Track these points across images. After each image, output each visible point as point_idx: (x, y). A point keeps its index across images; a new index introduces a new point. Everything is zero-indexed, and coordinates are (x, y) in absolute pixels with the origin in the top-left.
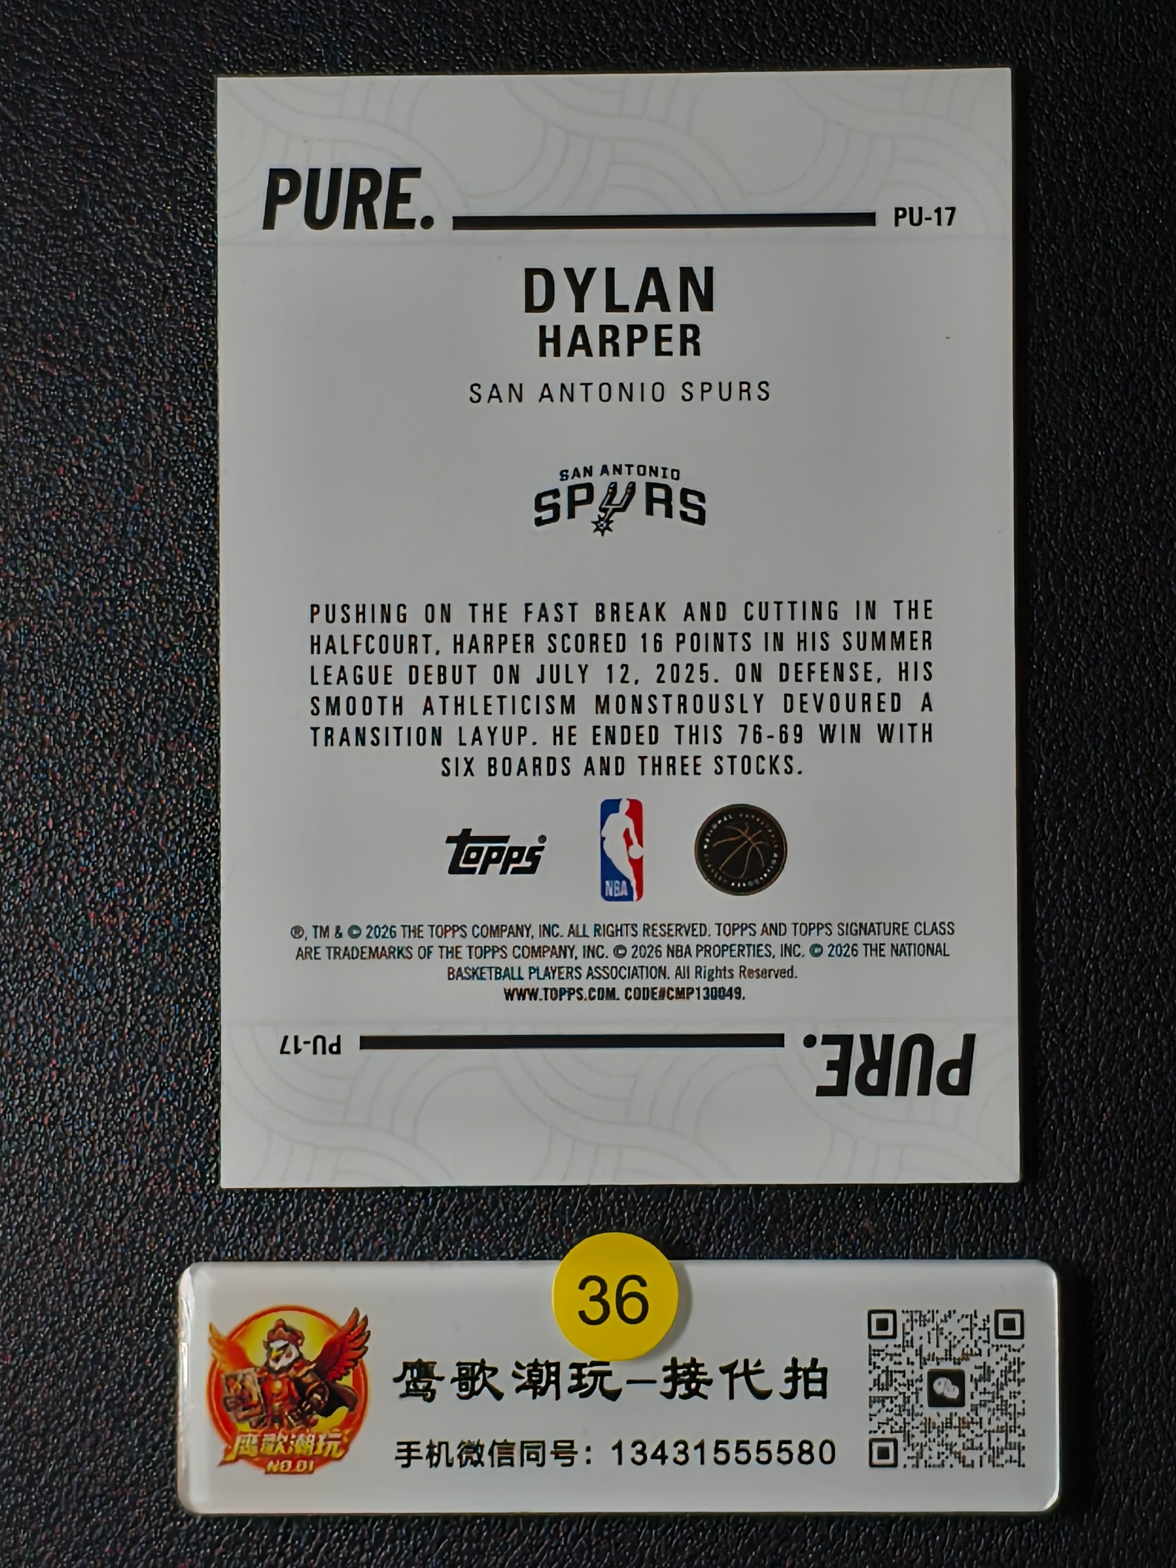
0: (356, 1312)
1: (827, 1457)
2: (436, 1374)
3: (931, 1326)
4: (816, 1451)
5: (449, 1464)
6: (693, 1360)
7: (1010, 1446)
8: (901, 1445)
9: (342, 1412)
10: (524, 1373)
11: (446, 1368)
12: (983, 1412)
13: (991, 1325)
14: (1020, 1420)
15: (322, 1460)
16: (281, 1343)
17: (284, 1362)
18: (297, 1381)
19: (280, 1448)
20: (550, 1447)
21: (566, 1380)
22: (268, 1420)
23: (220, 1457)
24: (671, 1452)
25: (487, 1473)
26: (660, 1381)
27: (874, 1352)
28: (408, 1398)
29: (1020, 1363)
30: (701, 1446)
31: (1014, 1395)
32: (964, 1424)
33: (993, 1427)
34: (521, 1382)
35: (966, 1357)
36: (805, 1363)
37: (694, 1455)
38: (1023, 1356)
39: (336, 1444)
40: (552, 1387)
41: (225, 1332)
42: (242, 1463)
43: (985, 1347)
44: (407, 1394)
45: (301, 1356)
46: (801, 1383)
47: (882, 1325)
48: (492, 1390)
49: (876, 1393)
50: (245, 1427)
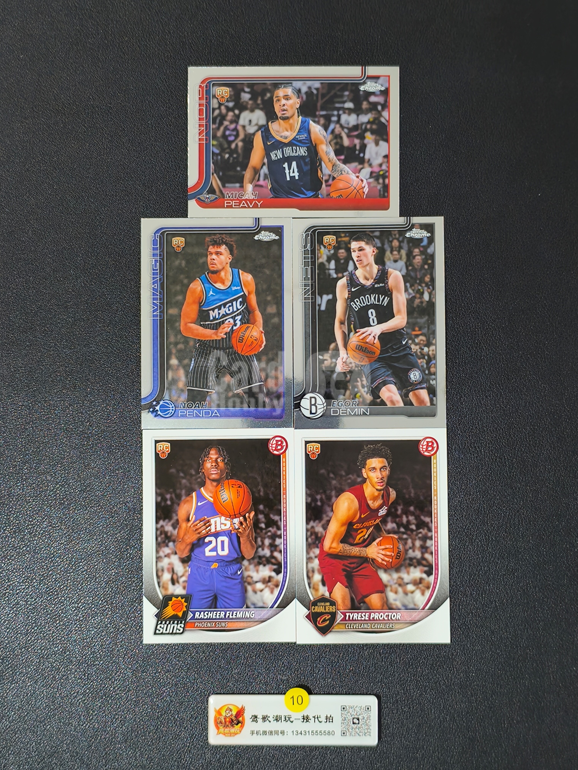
0: (243, 706)
1: (333, 734)
2: (258, 717)
3: (353, 709)
4: (331, 733)
5: (260, 735)
6: (307, 716)
7: (368, 732)
8: (347, 731)
9: (240, 724)
10: (275, 717)
11: (260, 716)
12: (363, 726)
13: (365, 709)
14: (370, 727)
15: (236, 734)
16: (228, 711)
17: (229, 715)
18: (231, 718)
19: (228, 731)
20: (280, 732)
21: (283, 719)
22: (226, 726)
23: (217, 733)
24: (303, 732)
25: (268, 736)
26: (301, 719)
27: (342, 714)
28: (253, 722)
29: (370, 716)
30: (309, 732)
31: (369, 722)
32: (359, 728)
33: (365, 728)
34: (274, 719)
35: (360, 715)
36: (329, 716)
37: (307, 733)
38: (371, 715)
39: (239, 731)
40: (280, 720)
41: (218, 709)
42: (221, 734)
43: (363, 713)
44: (253, 721)
45: (232, 714)
46: (328, 720)
47: (344, 709)
48: (269, 721)
49: (342, 722)
50: (221, 727)
